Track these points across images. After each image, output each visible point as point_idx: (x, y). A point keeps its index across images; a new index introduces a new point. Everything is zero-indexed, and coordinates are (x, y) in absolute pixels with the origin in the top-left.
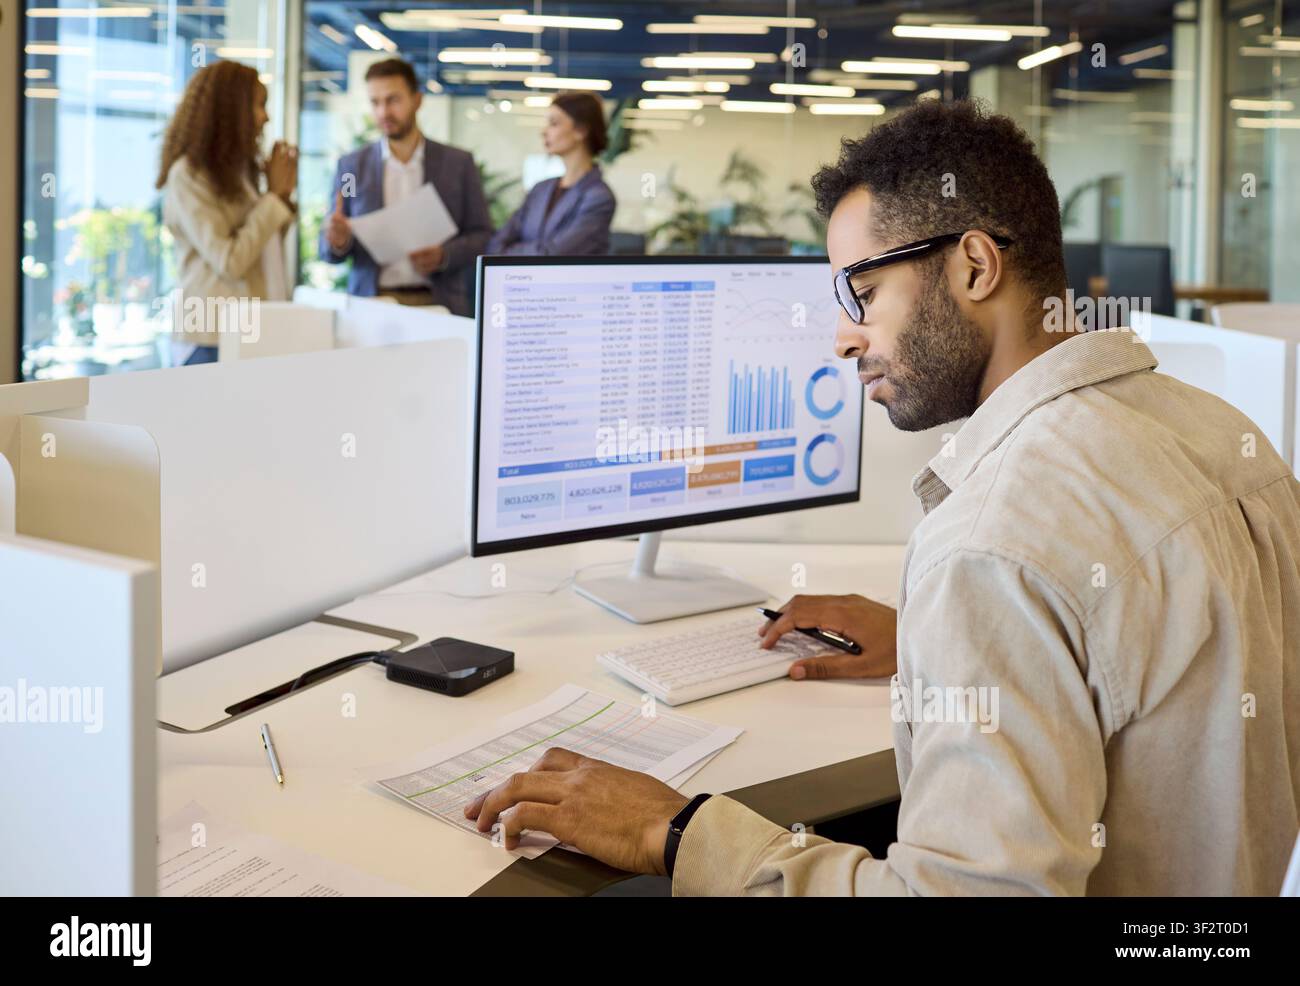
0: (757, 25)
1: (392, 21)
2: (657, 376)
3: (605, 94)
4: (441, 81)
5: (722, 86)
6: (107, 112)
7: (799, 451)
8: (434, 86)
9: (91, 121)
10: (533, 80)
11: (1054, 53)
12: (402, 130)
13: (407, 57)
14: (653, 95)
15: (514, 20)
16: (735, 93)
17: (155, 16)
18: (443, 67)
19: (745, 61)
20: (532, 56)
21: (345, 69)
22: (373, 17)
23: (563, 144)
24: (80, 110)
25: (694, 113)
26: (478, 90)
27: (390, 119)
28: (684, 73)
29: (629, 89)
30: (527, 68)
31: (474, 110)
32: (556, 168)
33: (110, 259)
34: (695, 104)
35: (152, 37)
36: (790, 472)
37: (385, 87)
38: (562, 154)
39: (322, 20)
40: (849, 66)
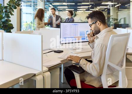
0: (88, 4)
1: (53, 4)
2: (74, 31)
3: (73, 11)
4: (58, 10)
5: (85, 9)
6: (26, 13)
7: (86, 37)
8: (57, 10)
9: (25, 14)
10: (66, 9)
11: (118, 5)
12: (54, 14)
13: (54, 8)
14: (78, 11)
15: (64, 4)
16: (86, 10)
17: (31, 4)
18: (58, 8)
19: (87, 7)
20: (66, 7)
21: (48, 9)
22: (51, 4)
23: (69, 15)
24: (24, 13)
25: (82, 12)
26: (61, 11)
27: (53, 13)
28: (81, 8)
29: (76, 10)
30: (65, 8)
31: (61, 12)
32: (69, 17)
33: (27, 27)
34: (83, 11)
35: (31, 6)
36: (85, 39)
37: (52, 10)
38: (69, 16)
39: (46, 4)
40: (97, 7)
